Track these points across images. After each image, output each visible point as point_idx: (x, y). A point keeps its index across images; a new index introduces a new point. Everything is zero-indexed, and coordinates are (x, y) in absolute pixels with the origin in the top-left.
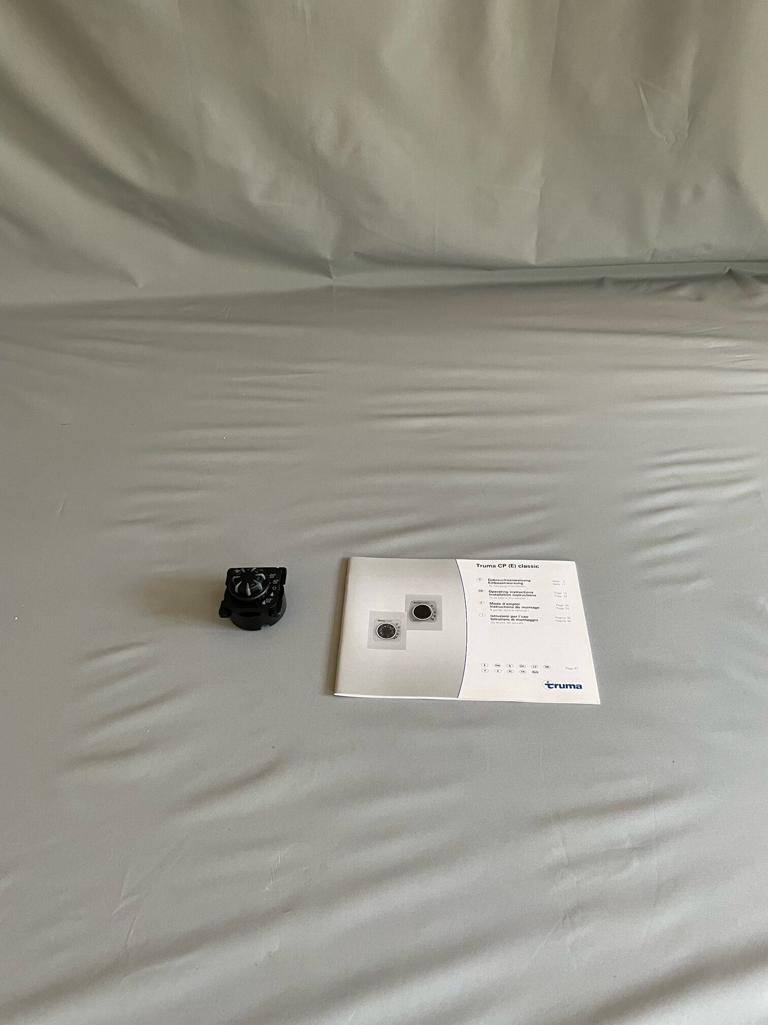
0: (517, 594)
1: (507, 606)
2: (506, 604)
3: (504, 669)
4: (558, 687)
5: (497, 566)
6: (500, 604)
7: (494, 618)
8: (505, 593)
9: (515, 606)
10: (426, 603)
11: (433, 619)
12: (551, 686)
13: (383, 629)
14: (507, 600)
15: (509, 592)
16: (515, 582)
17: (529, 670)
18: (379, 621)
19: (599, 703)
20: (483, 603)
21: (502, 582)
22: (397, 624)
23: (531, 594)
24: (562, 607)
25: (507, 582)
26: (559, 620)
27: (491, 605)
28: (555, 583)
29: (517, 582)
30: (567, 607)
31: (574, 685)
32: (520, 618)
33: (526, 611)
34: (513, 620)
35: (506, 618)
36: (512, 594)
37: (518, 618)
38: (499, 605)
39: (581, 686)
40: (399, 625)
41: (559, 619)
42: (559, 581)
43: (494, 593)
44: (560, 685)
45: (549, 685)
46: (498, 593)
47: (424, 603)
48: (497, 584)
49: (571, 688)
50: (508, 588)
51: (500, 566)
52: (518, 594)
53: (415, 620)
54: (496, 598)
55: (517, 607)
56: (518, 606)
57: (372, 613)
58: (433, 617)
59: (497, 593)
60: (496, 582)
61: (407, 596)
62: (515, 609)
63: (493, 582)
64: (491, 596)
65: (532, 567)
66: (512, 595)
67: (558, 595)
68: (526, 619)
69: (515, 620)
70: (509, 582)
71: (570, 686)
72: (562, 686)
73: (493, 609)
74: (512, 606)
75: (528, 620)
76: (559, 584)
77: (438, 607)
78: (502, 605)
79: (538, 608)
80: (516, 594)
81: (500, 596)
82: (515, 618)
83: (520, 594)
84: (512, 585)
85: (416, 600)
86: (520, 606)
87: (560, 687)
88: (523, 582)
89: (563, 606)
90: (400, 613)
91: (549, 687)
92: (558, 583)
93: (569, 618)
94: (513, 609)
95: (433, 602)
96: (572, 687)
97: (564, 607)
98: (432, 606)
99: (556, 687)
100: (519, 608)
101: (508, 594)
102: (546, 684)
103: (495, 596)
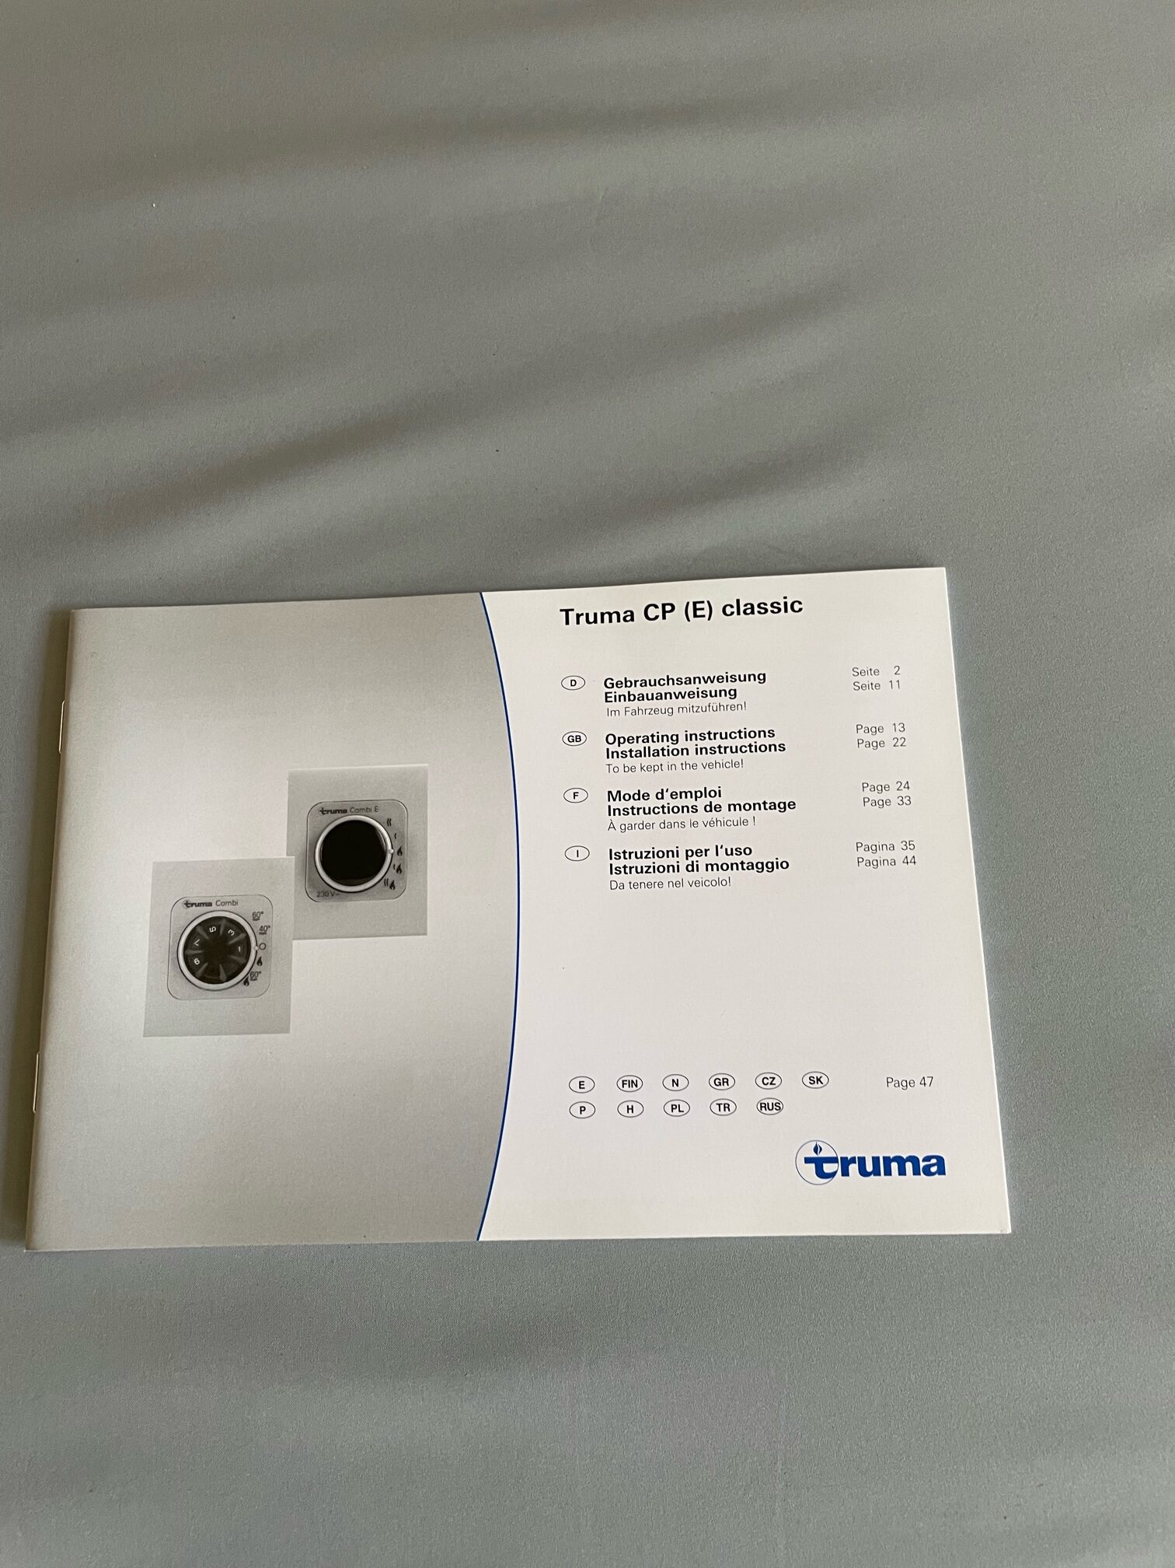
0: (711, 743)
1: (673, 803)
2: (667, 795)
3: (653, 1096)
4: (854, 1168)
5: (639, 615)
6: (646, 796)
7: (621, 863)
8: (665, 744)
9: (703, 802)
10: (366, 810)
11: (392, 886)
12: (828, 1168)
13: (203, 945)
14: (676, 776)
15: (682, 738)
16: (708, 687)
17: (746, 1094)
18: (188, 904)
19: (1009, 1231)
20: (581, 796)
21: (658, 689)
22: (256, 917)
23: (768, 741)
24: (884, 796)
25: (676, 689)
26: (871, 855)
27: (614, 805)
28: (863, 680)
29: (716, 686)
30: (904, 792)
31: (914, 1160)
32: (723, 859)
33: (745, 822)
34: (692, 868)
35: (665, 862)
36: (691, 745)
37: (711, 858)
38: (641, 803)
39: (940, 1161)
40: (263, 922)
41: (869, 856)
42: (876, 672)
43: (626, 747)
44: (862, 1161)
45: (818, 1163)
46: (640, 746)
47: (358, 811)
48: (636, 704)
49: (902, 1172)
50: (679, 721)
51: (652, 612)
52: (718, 742)
53: (326, 894)
54: (632, 769)
55: (710, 808)
56: (715, 801)
57: (163, 873)
58: (392, 876)
59: (635, 747)
60: (633, 690)
61: (296, 782)
62: (702, 816)
63: (624, 691)
64: (616, 762)
65: (776, 608)
66: (692, 751)
67: (870, 737)
68: (741, 860)
69: (702, 867)
70: (684, 688)
71: (901, 1161)
72: (869, 1168)
73: (618, 820)
74: (690, 802)
75: (751, 866)
76: (877, 686)
77: (411, 828)
78: (653, 802)
79: (792, 805)
80: (707, 743)
81: (646, 761)
82: (702, 861)
83: (724, 743)
84: (696, 702)
85: (330, 799)
86: (723, 801)
87: (863, 1172)
88: (737, 685)
89: (886, 788)
90: (271, 865)
91: (820, 1173)
92: (874, 679)
93: (909, 845)
94: (693, 817)
95: (394, 803)
96: (909, 1166)
97: (892, 795)
98: (389, 822)
99: (845, 1173)
100: (717, 808)
101: (679, 746)
102: (808, 1160)
103: (629, 761)
